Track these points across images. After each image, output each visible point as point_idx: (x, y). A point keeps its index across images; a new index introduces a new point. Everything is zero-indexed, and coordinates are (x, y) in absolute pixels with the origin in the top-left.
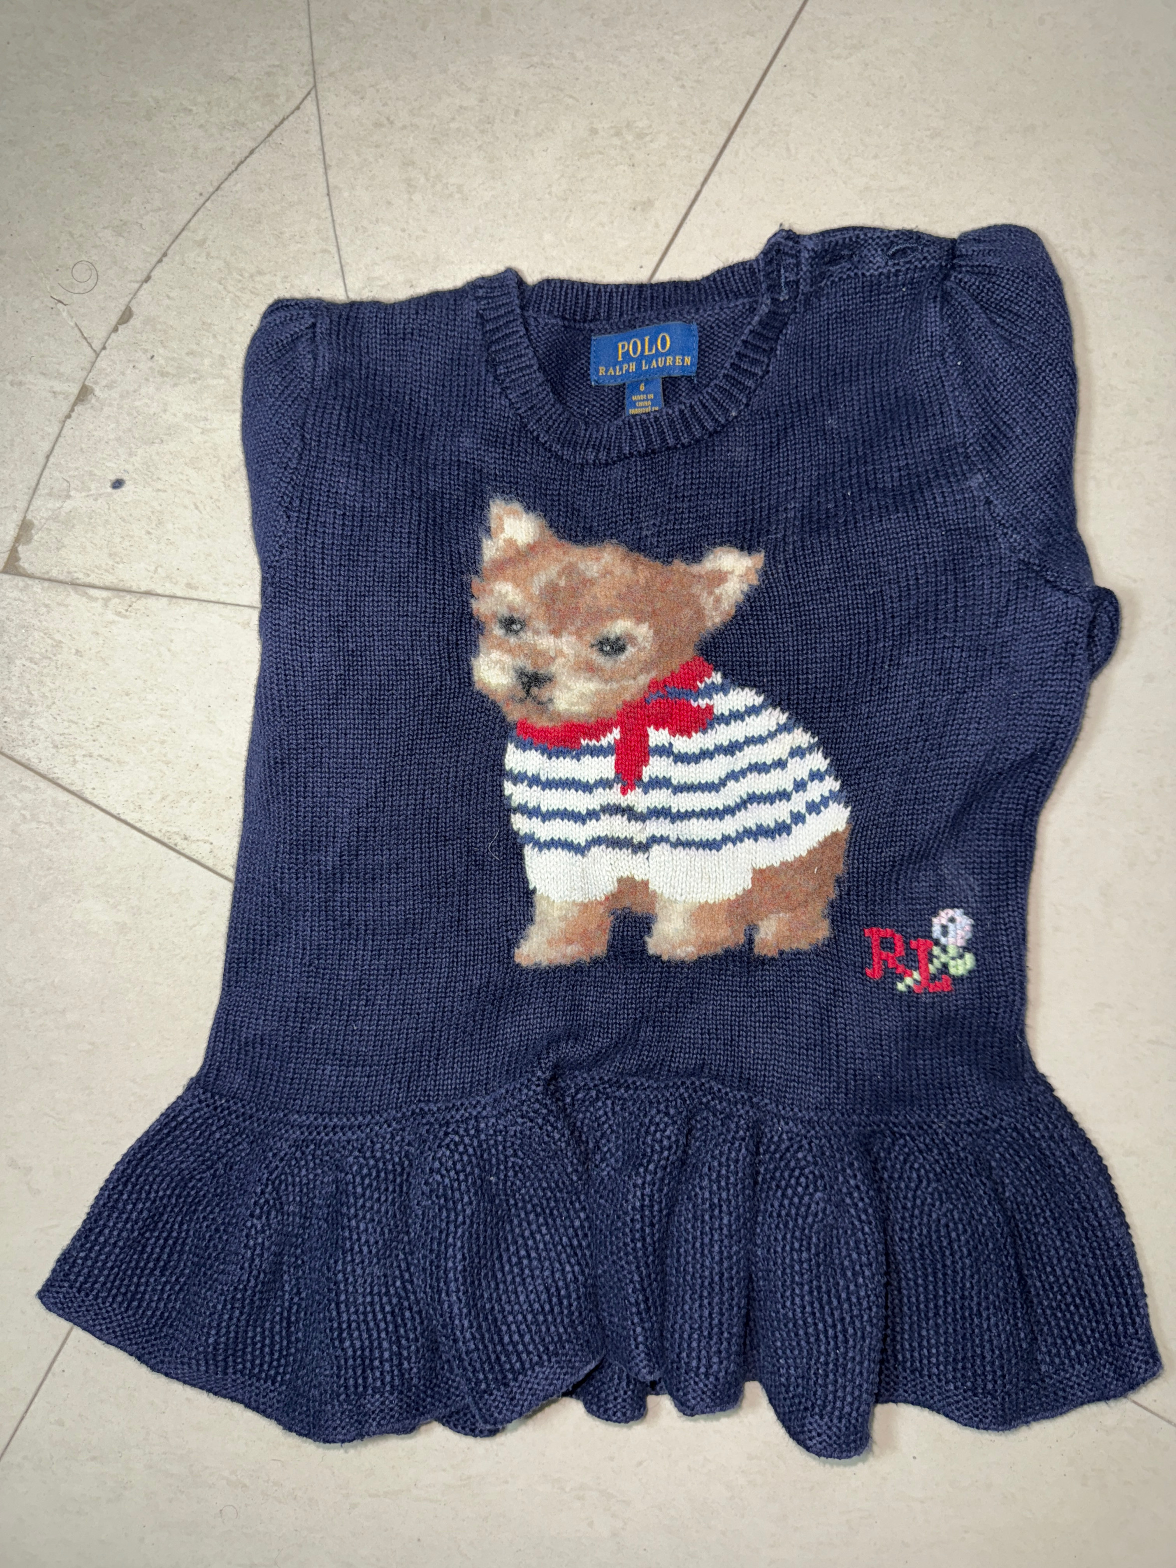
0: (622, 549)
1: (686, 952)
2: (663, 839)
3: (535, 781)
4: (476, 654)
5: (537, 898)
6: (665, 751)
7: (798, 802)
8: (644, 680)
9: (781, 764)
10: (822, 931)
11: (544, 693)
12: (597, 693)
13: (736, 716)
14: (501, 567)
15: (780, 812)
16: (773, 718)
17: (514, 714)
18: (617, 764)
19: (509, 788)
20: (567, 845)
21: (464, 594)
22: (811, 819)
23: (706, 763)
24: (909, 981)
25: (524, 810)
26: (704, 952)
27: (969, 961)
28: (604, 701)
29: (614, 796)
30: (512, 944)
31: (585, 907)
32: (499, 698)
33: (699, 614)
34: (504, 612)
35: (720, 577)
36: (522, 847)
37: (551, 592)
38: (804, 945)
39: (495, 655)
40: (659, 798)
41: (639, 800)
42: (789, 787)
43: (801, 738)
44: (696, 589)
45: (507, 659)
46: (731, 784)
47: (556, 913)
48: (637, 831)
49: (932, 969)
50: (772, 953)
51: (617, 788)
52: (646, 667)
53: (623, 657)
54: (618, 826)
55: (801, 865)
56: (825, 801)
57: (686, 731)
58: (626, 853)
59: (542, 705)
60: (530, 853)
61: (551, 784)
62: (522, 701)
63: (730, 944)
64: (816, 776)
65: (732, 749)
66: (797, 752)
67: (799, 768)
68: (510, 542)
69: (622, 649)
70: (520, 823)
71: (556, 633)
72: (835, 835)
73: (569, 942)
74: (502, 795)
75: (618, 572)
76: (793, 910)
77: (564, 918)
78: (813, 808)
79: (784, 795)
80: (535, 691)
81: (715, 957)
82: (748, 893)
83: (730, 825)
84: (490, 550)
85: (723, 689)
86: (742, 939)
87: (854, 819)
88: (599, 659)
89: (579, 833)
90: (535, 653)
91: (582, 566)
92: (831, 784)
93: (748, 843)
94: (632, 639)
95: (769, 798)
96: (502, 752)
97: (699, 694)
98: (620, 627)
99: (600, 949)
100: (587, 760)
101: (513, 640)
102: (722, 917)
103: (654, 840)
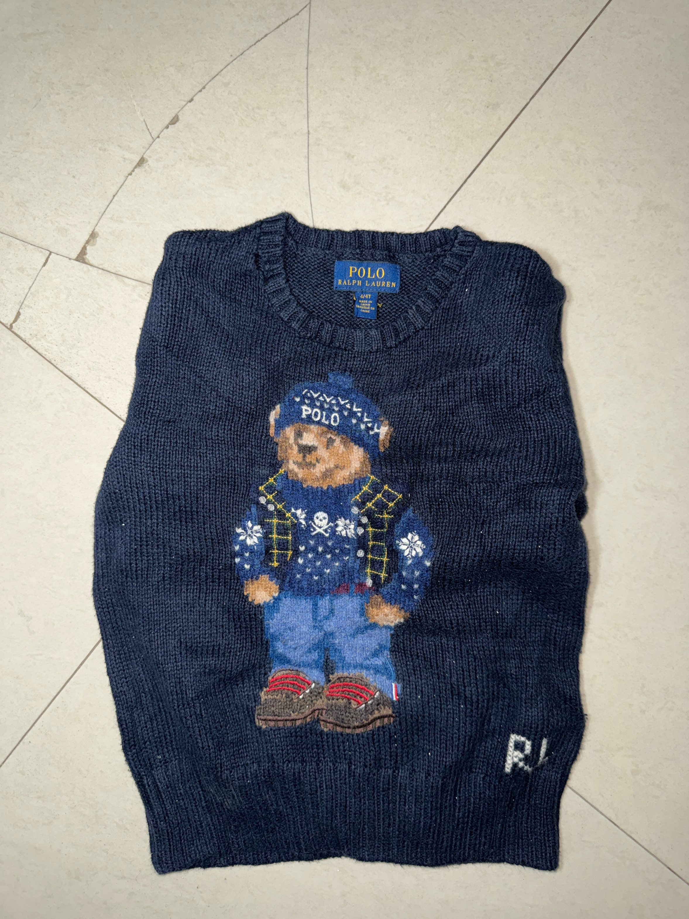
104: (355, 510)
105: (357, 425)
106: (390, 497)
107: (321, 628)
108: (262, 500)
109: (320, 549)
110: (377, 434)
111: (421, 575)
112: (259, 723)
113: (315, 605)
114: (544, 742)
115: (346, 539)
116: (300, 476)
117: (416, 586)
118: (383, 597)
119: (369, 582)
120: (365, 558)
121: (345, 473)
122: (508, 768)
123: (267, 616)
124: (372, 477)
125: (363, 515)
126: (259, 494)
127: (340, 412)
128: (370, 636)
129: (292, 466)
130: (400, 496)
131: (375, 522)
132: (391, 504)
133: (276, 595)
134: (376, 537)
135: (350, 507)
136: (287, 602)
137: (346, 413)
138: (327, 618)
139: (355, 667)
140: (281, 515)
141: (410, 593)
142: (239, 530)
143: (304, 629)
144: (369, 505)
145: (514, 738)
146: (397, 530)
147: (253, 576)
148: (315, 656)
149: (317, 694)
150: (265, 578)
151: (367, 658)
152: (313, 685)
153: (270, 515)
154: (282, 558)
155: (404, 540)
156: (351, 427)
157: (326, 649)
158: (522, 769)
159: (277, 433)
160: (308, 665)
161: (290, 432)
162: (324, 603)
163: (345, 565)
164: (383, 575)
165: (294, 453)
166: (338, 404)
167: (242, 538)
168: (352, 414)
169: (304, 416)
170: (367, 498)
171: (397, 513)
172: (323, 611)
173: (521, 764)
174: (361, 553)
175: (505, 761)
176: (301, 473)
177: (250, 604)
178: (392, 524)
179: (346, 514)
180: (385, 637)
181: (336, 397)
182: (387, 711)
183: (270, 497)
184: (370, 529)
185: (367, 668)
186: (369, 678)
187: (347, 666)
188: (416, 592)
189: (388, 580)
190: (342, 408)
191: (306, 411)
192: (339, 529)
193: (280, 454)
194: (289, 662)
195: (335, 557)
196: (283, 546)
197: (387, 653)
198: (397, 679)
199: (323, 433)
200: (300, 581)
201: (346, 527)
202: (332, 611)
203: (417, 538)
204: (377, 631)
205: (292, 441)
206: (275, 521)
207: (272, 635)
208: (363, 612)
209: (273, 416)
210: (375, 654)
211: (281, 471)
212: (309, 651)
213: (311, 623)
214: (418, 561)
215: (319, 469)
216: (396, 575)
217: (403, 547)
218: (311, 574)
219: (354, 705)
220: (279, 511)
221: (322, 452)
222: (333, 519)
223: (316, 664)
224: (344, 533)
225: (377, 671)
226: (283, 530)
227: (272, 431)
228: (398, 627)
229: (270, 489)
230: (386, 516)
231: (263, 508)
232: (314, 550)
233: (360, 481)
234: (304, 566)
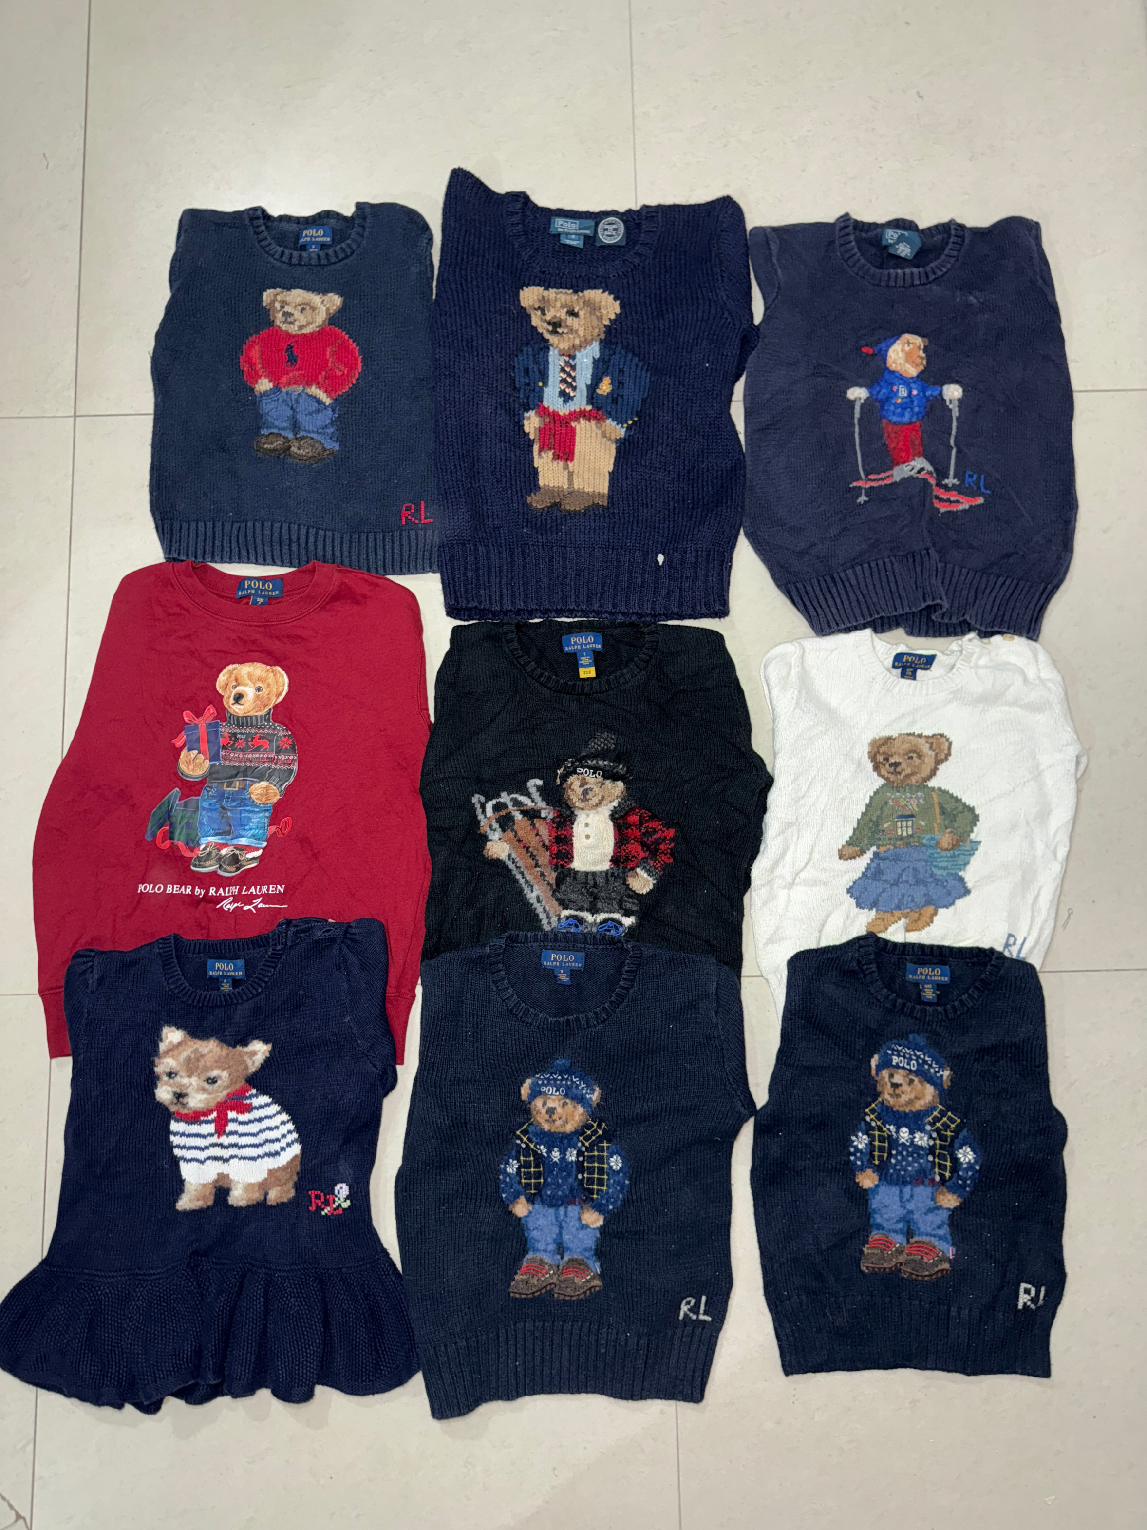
0: (217, 1042)
1: (243, 1203)
2: (236, 1156)
3: (183, 1135)
4: (156, 1088)
5: (185, 1183)
6: (235, 1120)
7: (283, 1143)
8: (225, 1093)
9: (277, 1127)
10: (292, 1193)
11: (185, 1100)
12: (206, 1099)
13: (261, 1107)
14: (167, 1052)
15: (276, 1147)
16: (276, 1108)
17: (173, 1109)
18: (216, 1126)
19: (172, 1138)
20: (197, 1160)
21: (153, 1064)
22: (288, 1149)
23: (251, 1125)
24: (326, 1211)
25: (178, 1146)
26: (250, 1203)
27: (348, 1203)
28: (209, 1102)
29: (214, 1139)
30: (175, 1201)
31: (204, 1185)
32: (166, 1103)
33: (247, 1068)
34: (168, 1070)
35: (254, 1053)
36: (179, 1162)
37: (188, 1060)
38: (285, 1200)
39: (164, 1087)
40: (233, 1139)
41: (224, 1140)
42: (280, 1137)
43: (285, 1117)
44: (246, 1058)
45: (169, 1089)
46: (260, 1134)
47: (193, 1188)
48: (226, 1154)
49: (334, 1206)
50: (274, 1203)
51: (216, 1136)
52: (226, 1088)
53: (216, 1085)
54: (216, 1152)
55: (284, 1169)
56: (293, 1142)
57: (242, 1113)
58: (220, 1162)
59: (184, 1105)
60: (183, 1165)
61: (189, 1135)
62: (176, 1104)
63: (258, 1200)
64: (290, 1132)
65: (260, 1120)
66: (283, 1123)
67: (284, 1129)
68: (171, 1043)
69: (216, 1082)
70: (177, 1152)
71: (190, 1076)
72: (296, 1156)
73: (198, 1200)
74: (169, 1141)
75: (215, 1051)
76: (281, 1186)
77: (196, 1190)
78: (289, 1145)
79: (278, 1140)
80: (181, 1100)
81: (254, 1205)
82: (266, 1179)
83: (260, 1151)
84: (162, 1047)
85: (256, 1096)
86: (262, 1198)
87: (303, 1150)
88: (207, 1086)
89: (201, 1155)
90: (181, 1086)
91: (200, 1049)
92: (295, 1135)
93: (266, 1158)
94: (220, 1077)
95: (272, 1141)
96: (168, 1124)
97: (247, 1098)
98: (215, 1073)
99: (210, 1203)
100: (204, 1125)
101: (171, 1081)
102: (256, 1189)
103: (232, 1157)
104: (928, 1128)
105: (928, 1070)
106: (953, 1121)
107: (905, 1208)
108: (868, 1119)
109: (905, 1153)
110: (942, 1076)
111: (973, 1175)
112: (864, 1268)
113: (901, 1192)
114: (1043, 1289)
115: (921, 1148)
116: (892, 1103)
117: (969, 1182)
118: (947, 1188)
119: (937, 1178)
120: (934, 1162)
121: (922, 1102)
122: (1020, 1306)
123: (871, 1197)
124: (940, 1106)
125: (934, 1131)
126: (866, 1114)
127: (917, 1060)
128: (937, 1215)
129: (887, 1096)
130: (959, 1121)
131: (942, 1137)
132: (953, 1126)
133: (876, 1183)
134: (942, 1147)
135: (924, 1125)
136: (883, 1189)
137: (921, 1061)
138: (908, 1201)
139: (927, 1235)
140: (880, 1129)
141: (964, 1186)
142: (854, 1138)
143: (895, 1207)
144: (938, 1124)
145: (1023, 1286)
146: (956, 1145)
147: (862, 1169)
148: (900, 1225)
149: (900, 1252)
150: (869, 1171)
151: (934, 1229)
152: (898, 1245)
153: (873, 1129)
154: (880, 1158)
155: (961, 1151)
156: (924, 1071)
157: (908, 1222)
158: (1029, 1306)
159: (877, 1074)
160: (895, 1231)
161: (885, 1073)
162: (907, 1190)
163: (921, 1165)
164: (947, 1174)
165: (888, 1089)
166: (915, 1055)
167: (855, 1143)
168: (925, 1062)
169: (894, 1063)
170: (937, 1120)
171: (957, 1131)
172: (907, 1196)
173: (1029, 1303)
174: (931, 1158)
175: (1018, 1301)
176: (892, 1101)
177: (861, 1188)
178: (953, 1139)
179: (922, 1130)
180: (944, 1216)
181: (913, 1051)
182: (946, 1266)
183: (872, 1116)
184: (938, 1142)
185: (934, 1236)
186: (935, 1242)
187: (920, 1234)
188: (969, 1186)
189: (950, 1178)
190: (918, 1057)
191: (895, 1060)
192: (916, 1140)
193: (879, 1088)
194: (883, 1229)
195: (915, 1161)
196: (882, 1149)
197: (946, 1226)
198: (953, 1245)
199: (908, 1075)
200: (892, 1175)
201: (921, 1138)
202: (912, 1196)
203: (969, 1150)
204: (940, 1212)
205: (887, 1079)
206: (877, 1133)
207: (874, 1210)
208: (933, 1199)
209: (874, 1061)
210: (939, 1227)
211: (880, 1099)
212: (898, 1222)
213: (898, 1203)
214: (971, 1166)
215: (904, 1098)
216: (956, 1174)
217: (960, 1156)
218: (899, 1170)
219: (925, 1260)
220: (878, 1126)
221: (905, 1087)
222: (912, 1133)
223: (901, 1231)
224: (919, 1143)
225: (940, 1238)
226: (882, 1139)
227: (873, 1072)
228: (956, 1209)
229: (873, 1111)
230: (949, 1133)
231: (868, 1124)
232: (901, 1153)
233: (934, 1108)
234: (895, 1165)
